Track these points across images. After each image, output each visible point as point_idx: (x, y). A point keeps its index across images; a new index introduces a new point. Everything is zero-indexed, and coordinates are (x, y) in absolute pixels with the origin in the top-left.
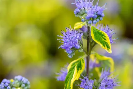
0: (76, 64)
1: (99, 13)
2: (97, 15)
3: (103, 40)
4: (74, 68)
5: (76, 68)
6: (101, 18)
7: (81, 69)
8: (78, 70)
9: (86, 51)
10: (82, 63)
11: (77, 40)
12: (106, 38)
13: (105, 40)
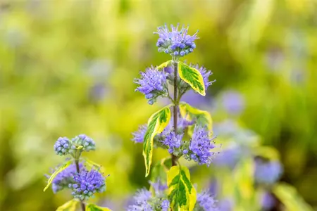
0: (159, 116)
1: (189, 42)
2: (186, 45)
3: (194, 78)
4: (155, 120)
5: (158, 121)
6: (191, 50)
7: (165, 121)
8: (161, 122)
9: (173, 99)
10: (167, 113)
11: (160, 80)
12: (198, 77)
13: (197, 78)
